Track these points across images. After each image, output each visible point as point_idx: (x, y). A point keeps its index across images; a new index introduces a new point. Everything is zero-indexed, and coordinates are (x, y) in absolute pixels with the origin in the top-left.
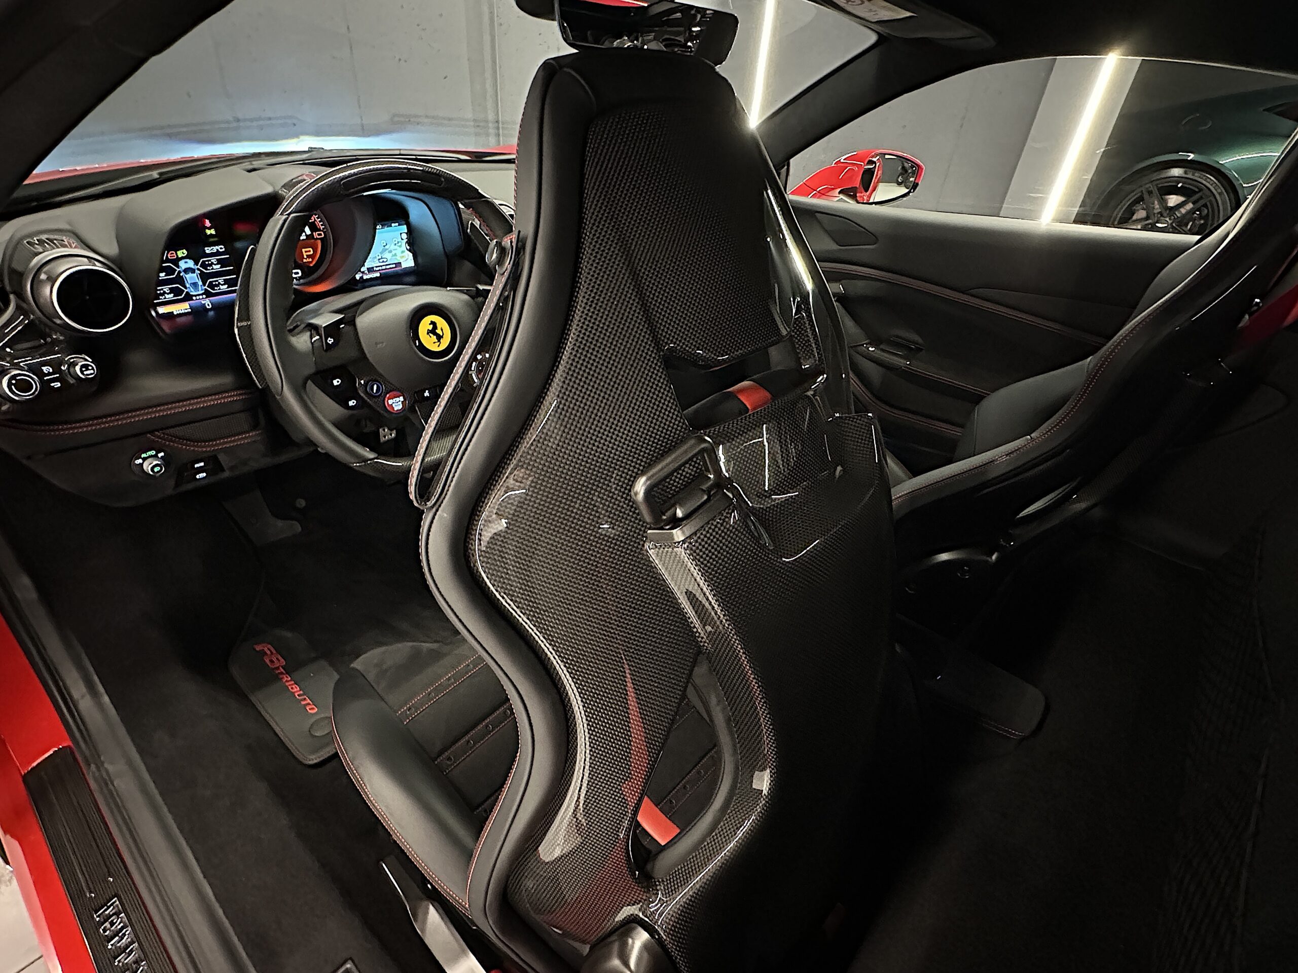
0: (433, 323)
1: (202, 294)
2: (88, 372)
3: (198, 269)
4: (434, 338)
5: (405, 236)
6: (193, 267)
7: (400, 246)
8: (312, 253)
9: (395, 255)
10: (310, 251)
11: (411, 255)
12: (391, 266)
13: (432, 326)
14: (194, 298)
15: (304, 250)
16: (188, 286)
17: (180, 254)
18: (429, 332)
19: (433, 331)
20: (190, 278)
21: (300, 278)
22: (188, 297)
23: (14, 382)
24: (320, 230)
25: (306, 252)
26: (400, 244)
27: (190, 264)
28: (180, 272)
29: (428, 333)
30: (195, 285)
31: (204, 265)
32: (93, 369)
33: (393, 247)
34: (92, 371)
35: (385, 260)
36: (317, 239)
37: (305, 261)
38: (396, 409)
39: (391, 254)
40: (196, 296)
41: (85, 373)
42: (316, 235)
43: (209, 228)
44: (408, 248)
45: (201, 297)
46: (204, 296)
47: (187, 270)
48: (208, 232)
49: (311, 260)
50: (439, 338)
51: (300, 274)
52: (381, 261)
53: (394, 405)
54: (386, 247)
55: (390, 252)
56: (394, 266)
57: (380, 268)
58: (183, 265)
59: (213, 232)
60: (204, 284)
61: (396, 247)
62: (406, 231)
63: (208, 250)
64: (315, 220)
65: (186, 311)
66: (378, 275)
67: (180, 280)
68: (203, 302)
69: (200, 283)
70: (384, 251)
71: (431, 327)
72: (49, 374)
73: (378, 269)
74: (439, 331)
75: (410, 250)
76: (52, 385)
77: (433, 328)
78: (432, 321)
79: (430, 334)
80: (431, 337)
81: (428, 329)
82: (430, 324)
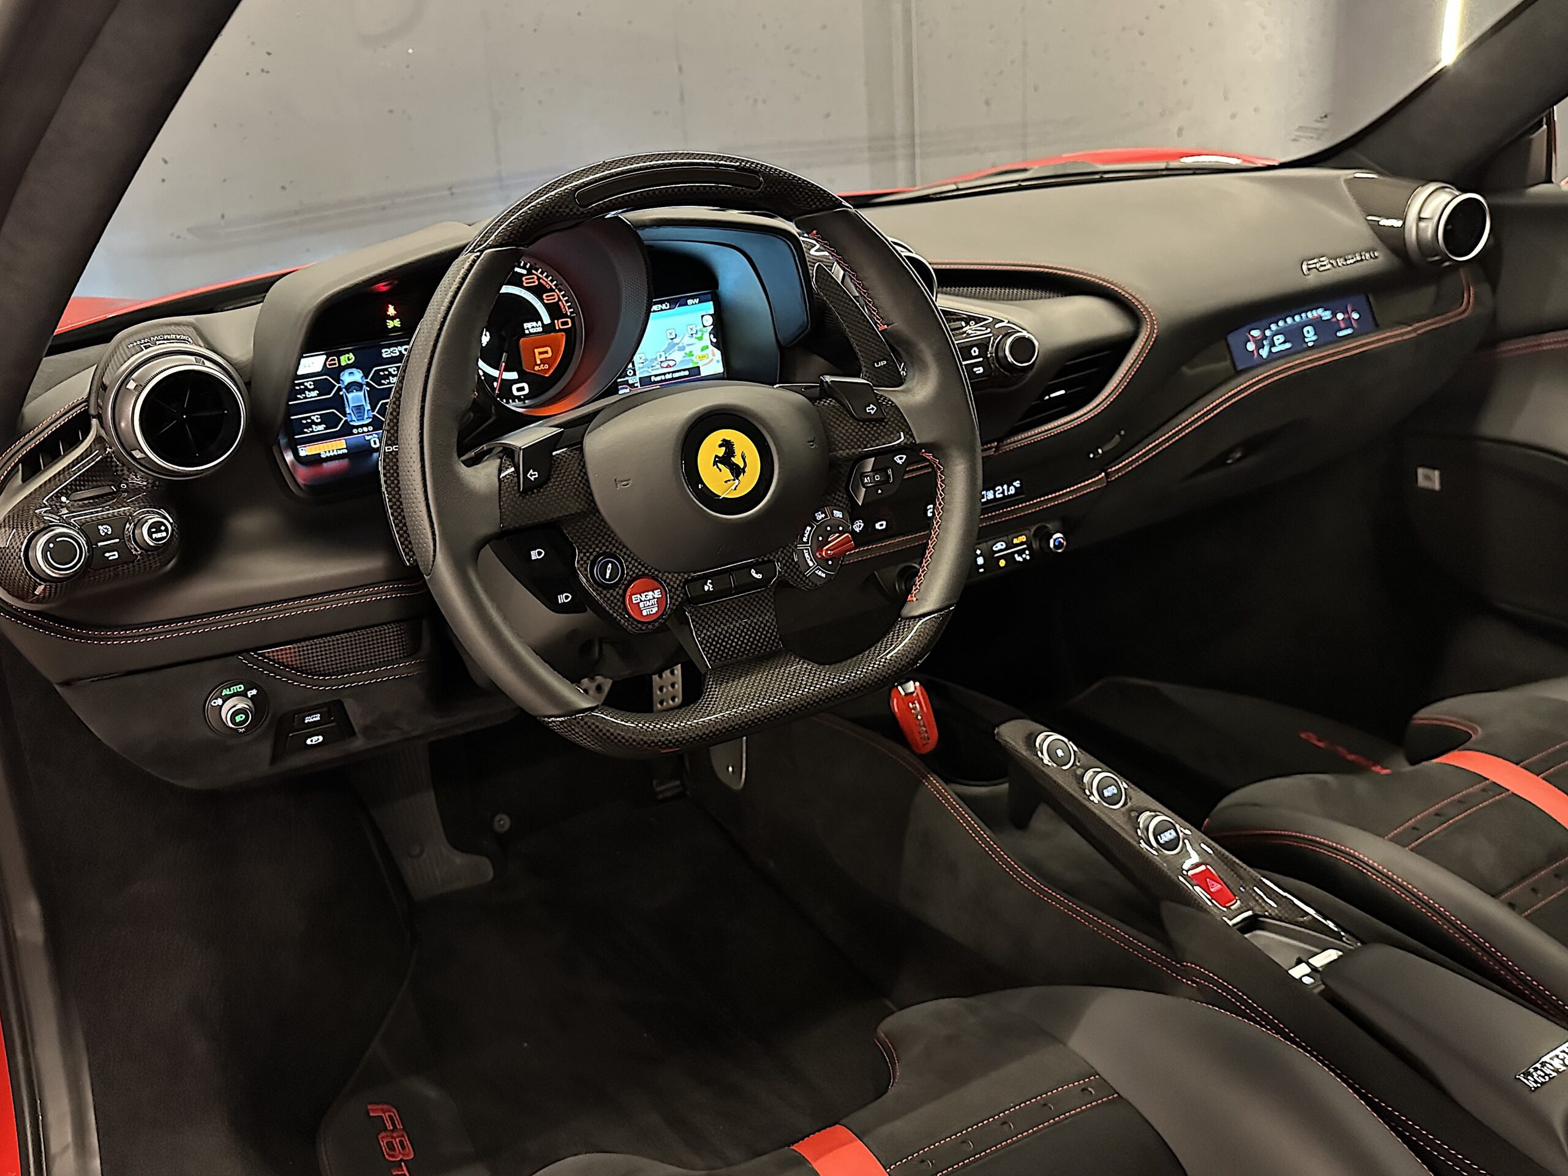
0: (727, 444)
1: (367, 425)
2: (159, 535)
3: (368, 384)
4: (726, 472)
5: (709, 321)
6: (360, 381)
7: (700, 339)
8: (550, 355)
9: (691, 354)
10: (546, 352)
11: (718, 353)
12: (682, 373)
13: (724, 449)
14: (355, 431)
15: (536, 351)
16: (348, 411)
17: (344, 360)
18: (718, 460)
19: (726, 459)
20: (355, 398)
21: (526, 397)
22: (348, 430)
23: (51, 546)
24: (566, 316)
25: (540, 353)
26: (699, 334)
27: (358, 376)
28: (340, 389)
29: (715, 463)
30: (359, 409)
31: (377, 378)
32: (166, 530)
33: (687, 340)
34: (164, 534)
35: (672, 363)
36: (560, 330)
37: (537, 368)
38: (644, 613)
39: (682, 353)
40: (357, 427)
41: (154, 536)
42: (558, 324)
43: (393, 318)
44: (714, 340)
45: (365, 429)
46: (371, 428)
47: (350, 387)
48: (390, 324)
49: (547, 366)
50: (737, 471)
51: (527, 391)
52: (664, 364)
53: (641, 605)
54: (675, 341)
55: (682, 349)
56: (687, 373)
57: (663, 377)
58: (347, 378)
59: (397, 323)
60: (373, 409)
61: (693, 340)
62: (712, 312)
63: (386, 353)
64: (560, 300)
65: (340, 452)
67: (339, 403)
68: (367, 438)
69: (368, 407)
70: (671, 347)
71: (721, 452)
72: (107, 537)
73: (658, 378)
75: (716, 345)
76: (107, 555)
77: (725, 453)
78: (724, 440)
79: (719, 465)
80: (720, 470)
81: (716, 456)
82: (720, 446)
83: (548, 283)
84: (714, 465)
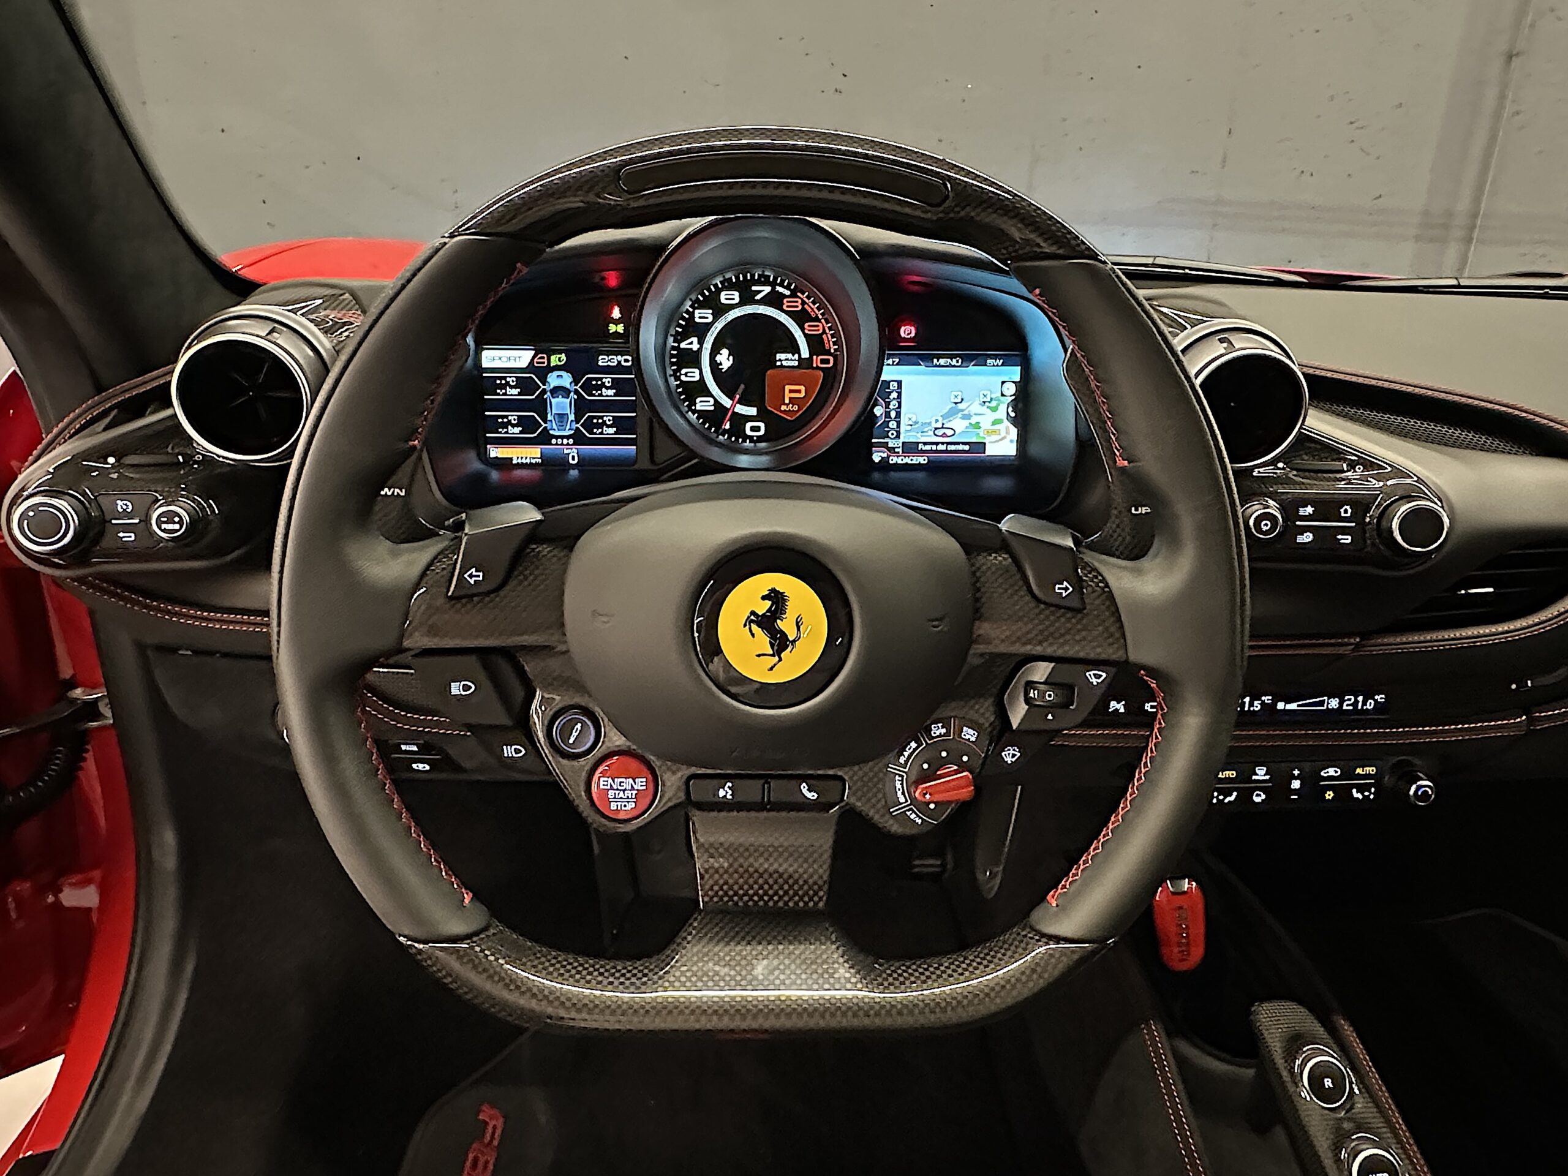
0: (777, 598)
1: (568, 437)
2: (170, 527)
3: (576, 392)
4: (763, 641)
5: (1010, 389)
6: (568, 386)
7: (994, 410)
8: (802, 395)
9: (977, 425)
10: (799, 391)
11: (1014, 432)
12: (960, 447)
13: (768, 603)
14: (554, 441)
15: (788, 388)
16: (549, 417)
17: (554, 360)
18: (755, 619)
19: (767, 622)
20: (560, 405)
21: (760, 439)
22: (545, 438)
23: (31, 514)
24: (828, 353)
25: (791, 391)
26: (994, 404)
27: (566, 380)
28: (544, 392)
29: (749, 622)
30: (562, 417)
31: (588, 387)
32: (181, 522)
33: (976, 408)
34: (177, 527)
35: (950, 432)
36: (818, 368)
37: (783, 408)
38: (613, 806)
39: (966, 423)
40: (557, 437)
41: (164, 526)
42: (817, 361)
43: (616, 322)
44: (1013, 414)
45: (565, 441)
46: (571, 441)
47: (557, 391)
48: (613, 328)
49: (796, 408)
50: (781, 643)
51: (762, 432)
52: (940, 432)
53: (611, 793)
54: (960, 406)
55: (967, 417)
56: (967, 448)
57: (933, 447)
58: (553, 380)
59: (620, 328)
60: (577, 421)
61: (984, 410)
62: (1017, 379)
63: (603, 361)
64: (824, 332)
65: (533, 461)
66: (922, 460)
67: (541, 406)
68: (566, 452)
69: (572, 417)
70: (953, 412)
71: (763, 608)
72: (126, 514)
73: (928, 447)
74: (786, 625)
75: (1015, 422)
76: (121, 535)
77: (769, 610)
78: (773, 590)
79: (754, 627)
80: (753, 635)
81: (753, 613)
82: (764, 598)
83: (813, 309)
84: (745, 625)
